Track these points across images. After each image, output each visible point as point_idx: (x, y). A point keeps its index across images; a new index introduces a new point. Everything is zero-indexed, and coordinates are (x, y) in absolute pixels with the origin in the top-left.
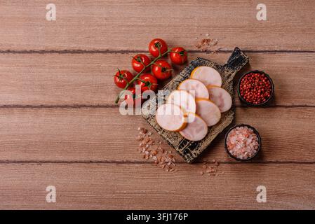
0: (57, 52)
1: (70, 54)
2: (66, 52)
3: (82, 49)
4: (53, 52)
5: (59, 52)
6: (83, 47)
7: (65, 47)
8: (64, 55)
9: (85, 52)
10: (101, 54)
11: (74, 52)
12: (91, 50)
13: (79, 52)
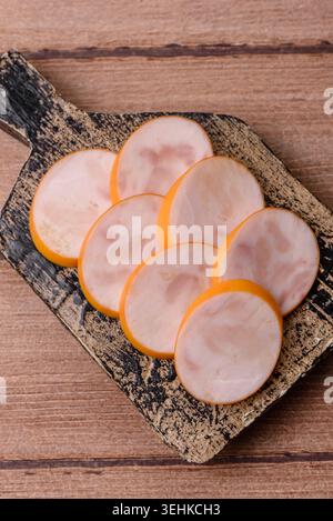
0: (140, 52)
1: (190, 60)
2: (173, 51)
3: (230, 40)
4: (124, 52)
5: (150, 54)
6: (235, 33)
7: (170, 34)
8: (168, 61)
9: (245, 50)
10: (304, 57)
11: (203, 51)
12: (266, 42)
13: (223, 50)
